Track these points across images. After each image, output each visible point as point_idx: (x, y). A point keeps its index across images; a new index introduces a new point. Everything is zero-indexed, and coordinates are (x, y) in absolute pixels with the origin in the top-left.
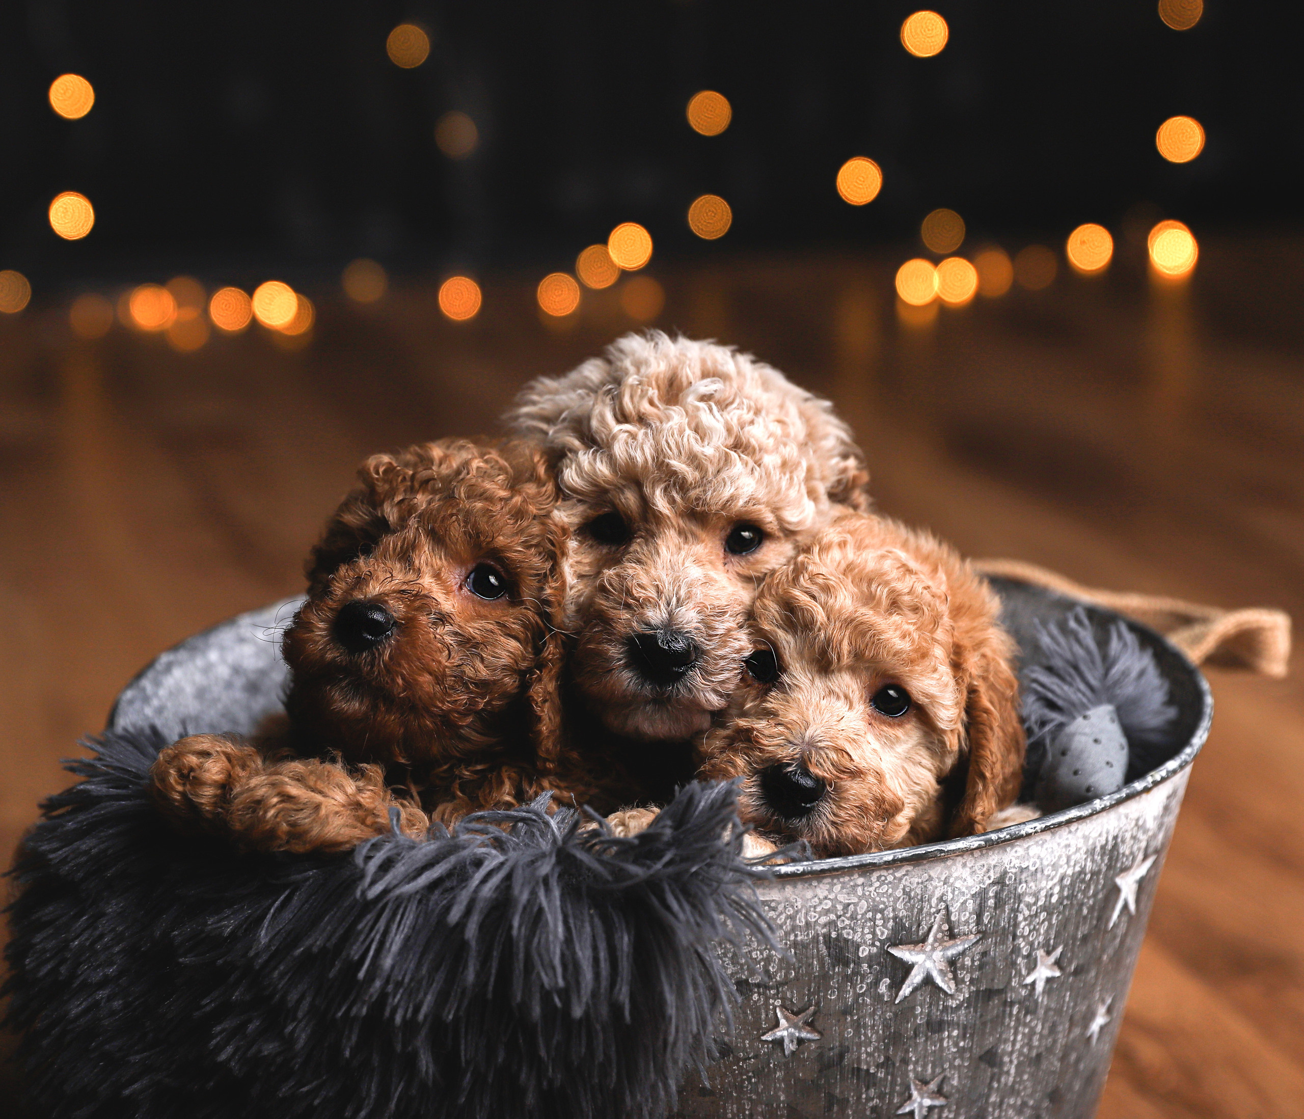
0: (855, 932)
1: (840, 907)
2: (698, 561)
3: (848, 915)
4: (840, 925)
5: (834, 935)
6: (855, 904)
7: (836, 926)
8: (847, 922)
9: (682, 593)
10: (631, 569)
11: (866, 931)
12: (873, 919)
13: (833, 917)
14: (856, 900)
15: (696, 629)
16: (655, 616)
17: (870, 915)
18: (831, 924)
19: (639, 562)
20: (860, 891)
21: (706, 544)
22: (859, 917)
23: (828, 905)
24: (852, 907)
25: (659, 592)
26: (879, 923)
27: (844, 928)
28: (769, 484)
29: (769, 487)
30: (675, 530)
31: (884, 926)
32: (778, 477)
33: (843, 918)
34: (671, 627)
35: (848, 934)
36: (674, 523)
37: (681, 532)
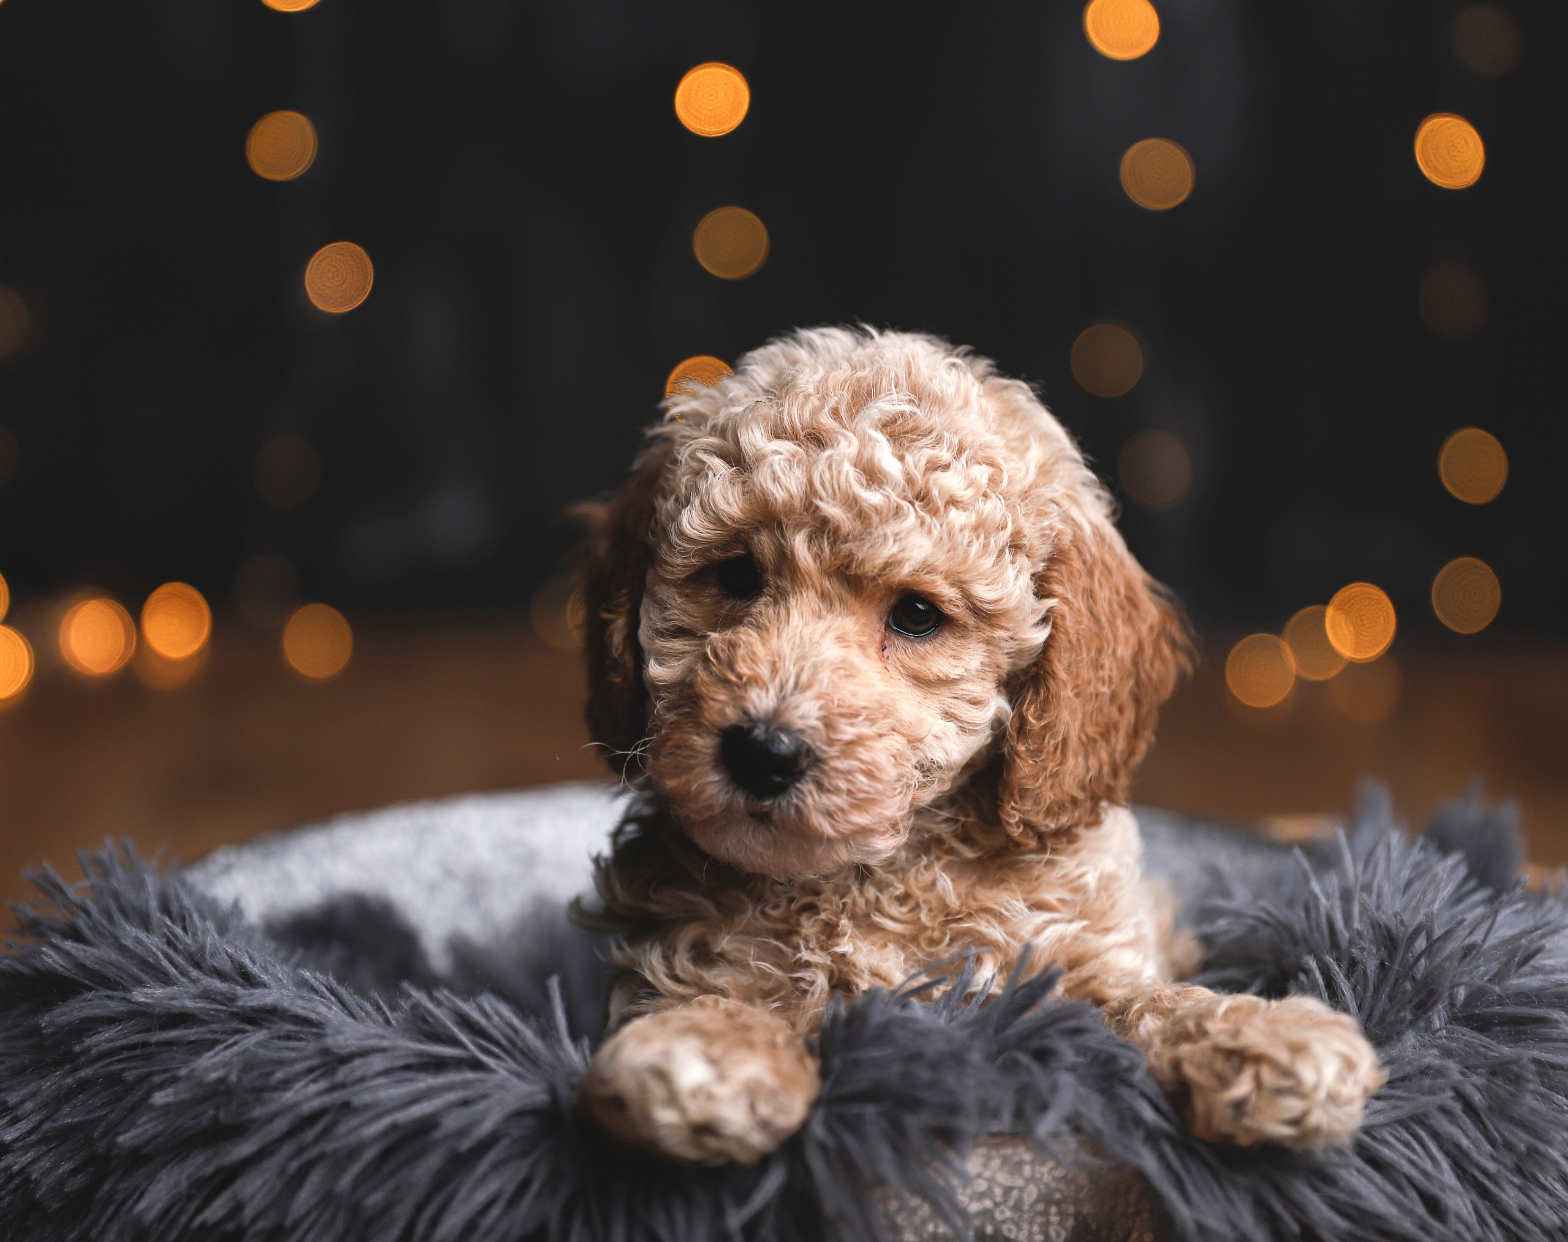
0: (1019, 1229)
1: (998, 1191)
2: (841, 639)
3: (1011, 1203)
4: (998, 1216)
5: (989, 1230)
6: (1021, 1190)
7: (993, 1218)
8: (1008, 1214)
9: (804, 678)
10: (747, 635)
11: (1036, 1229)
12: (1045, 1213)
13: (988, 1203)
14: (1019, 1182)
15: (813, 728)
16: (761, 701)
17: (1040, 1207)
18: (986, 1214)
19: (759, 628)
20: (1027, 1170)
21: (858, 619)
22: (1026, 1208)
23: (982, 1185)
24: (1015, 1193)
25: (774, 670)
26: (1054, 1219)
27: (1004, 1222)
28: (953, 549)
29: (951, 553)
30: (816, 591)
31: (1061, 1224)
32: (966, 541)
33: (1002, 1207)
34: (775, 721)
35: (1010, 1230)
36: (816, 582)
37: (824, 596)
